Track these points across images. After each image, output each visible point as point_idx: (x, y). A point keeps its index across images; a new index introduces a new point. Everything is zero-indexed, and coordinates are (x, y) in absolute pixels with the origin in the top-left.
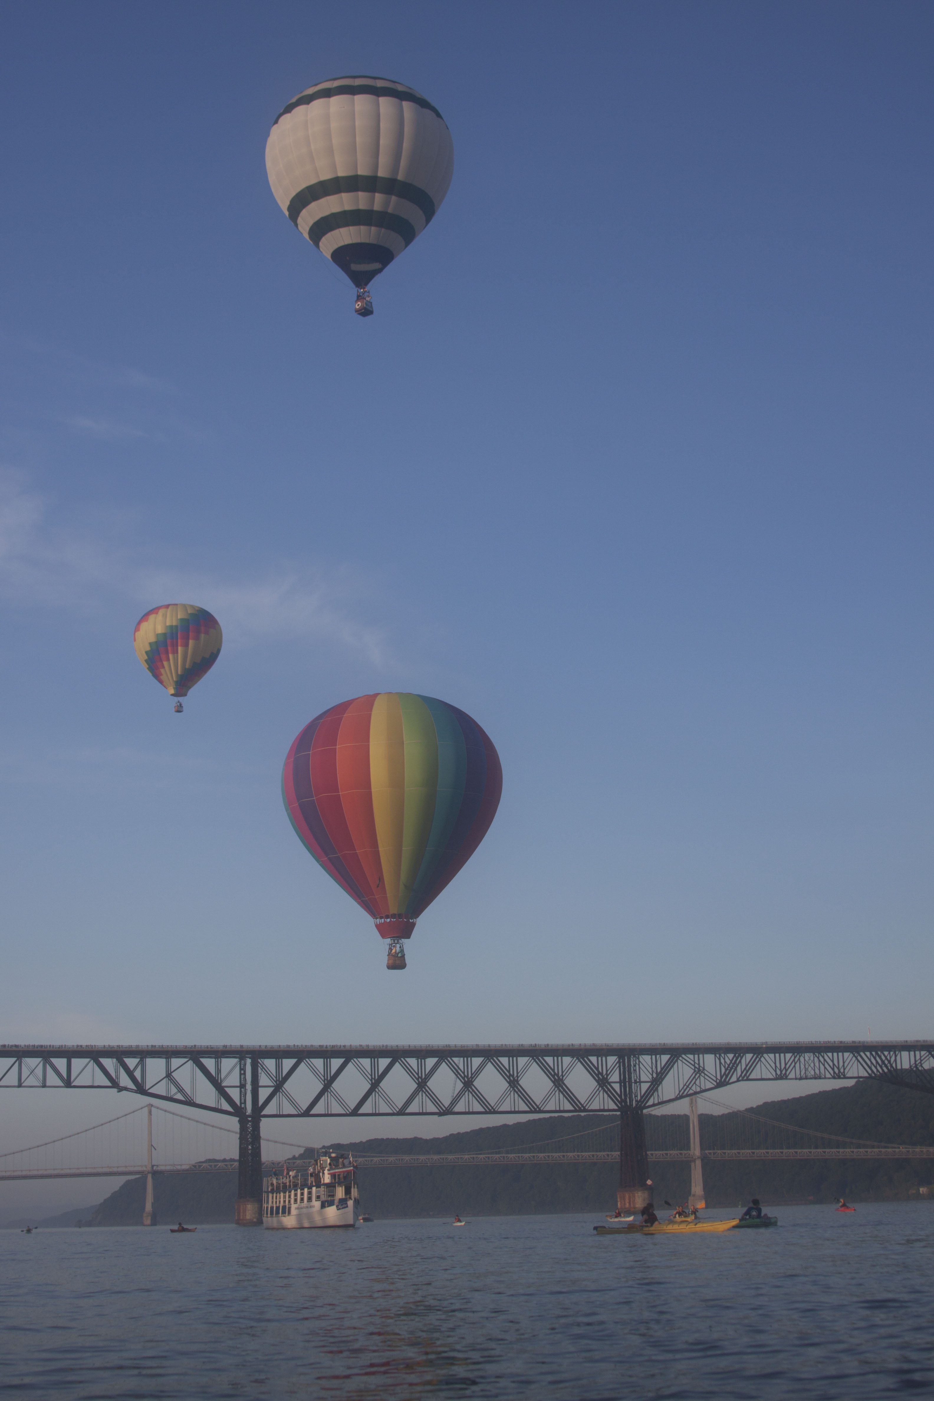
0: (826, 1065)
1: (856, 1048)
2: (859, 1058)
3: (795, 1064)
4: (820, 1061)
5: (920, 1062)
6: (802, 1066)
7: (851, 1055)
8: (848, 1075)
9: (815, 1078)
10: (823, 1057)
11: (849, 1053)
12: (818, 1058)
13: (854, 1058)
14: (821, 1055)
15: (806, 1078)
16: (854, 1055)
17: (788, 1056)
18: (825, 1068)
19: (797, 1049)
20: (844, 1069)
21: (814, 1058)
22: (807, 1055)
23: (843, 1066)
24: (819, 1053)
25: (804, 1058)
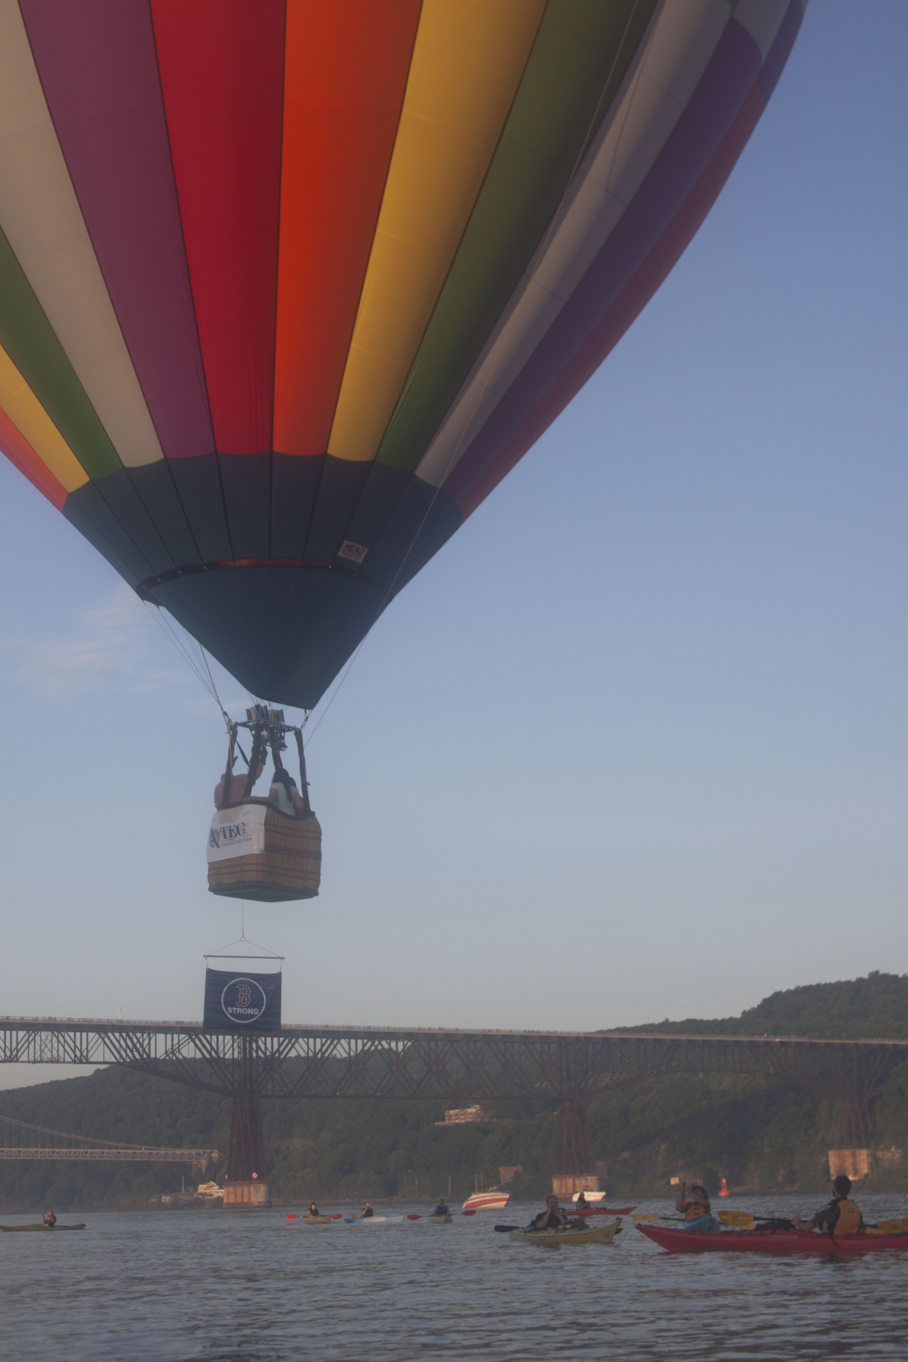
0: (67, 1047)
1: (102, 1028)
2: (106, 1039)
3: (29, 1043)
4: (59, 1041)
5: (178, 1048)
6: (38, 1047)
7: (97, 1036)
8: (92, 1060)
9: (52, 1062)
10: (63, 1037)
11: (94, 1034)
12: (57, 1038)
13: (100, 1040)
14: (61, 1035)
15: (41, 1062)
16: (100, 1036)
17: (22, 1034)
18: (65, 1050)
19: (32, 1027)
20: (88, 1052)
21: (52, 1037)
22: (44, 1034)
23: (87, 1048)
24: (59, 1032)
25: (41, 1037)
